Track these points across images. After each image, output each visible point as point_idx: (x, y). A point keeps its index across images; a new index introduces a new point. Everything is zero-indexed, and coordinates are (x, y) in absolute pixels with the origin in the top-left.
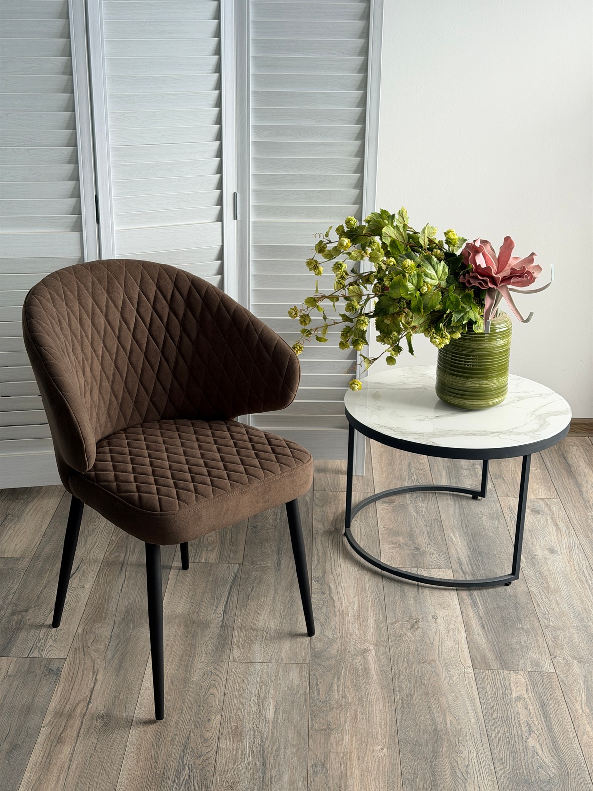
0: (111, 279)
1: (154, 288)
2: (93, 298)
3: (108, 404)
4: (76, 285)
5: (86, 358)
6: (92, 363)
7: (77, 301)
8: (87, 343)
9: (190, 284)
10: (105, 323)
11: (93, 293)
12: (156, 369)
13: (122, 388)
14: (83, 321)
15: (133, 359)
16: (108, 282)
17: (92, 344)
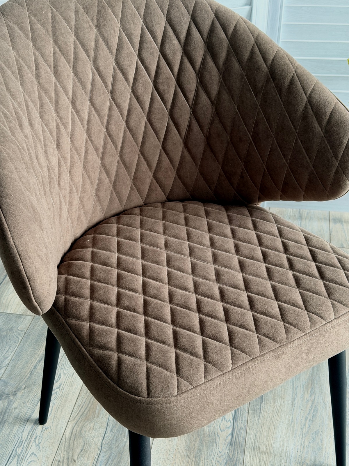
0: (103, 7)
1: (163, 21)
2: (77, 35)
3: (96, 184)
4: (50, 15)
5: (63, 124)
6: (73, 131)
7: (51, 38)
8: (65, 101)
9: (212, 16)
10: (93, 73)
11: (75, 28)
12: (162, 137)
13: (116, 161)
14: (60, 69)
15: (132, 123)
16: (99, 12)
17: (73, 102)
